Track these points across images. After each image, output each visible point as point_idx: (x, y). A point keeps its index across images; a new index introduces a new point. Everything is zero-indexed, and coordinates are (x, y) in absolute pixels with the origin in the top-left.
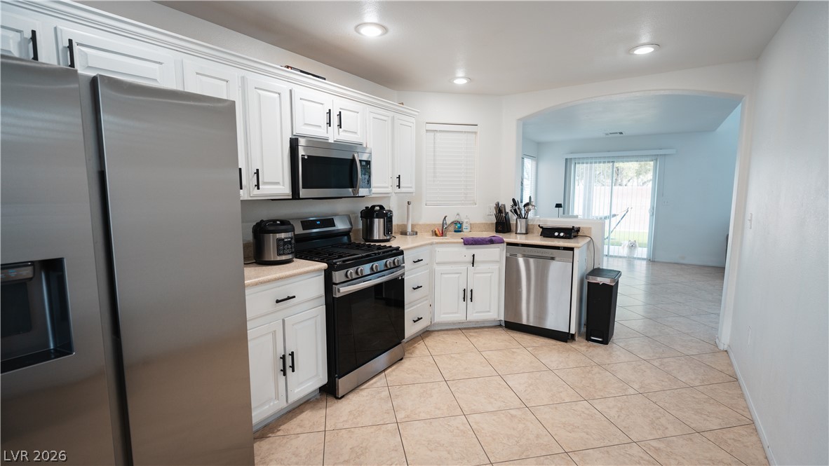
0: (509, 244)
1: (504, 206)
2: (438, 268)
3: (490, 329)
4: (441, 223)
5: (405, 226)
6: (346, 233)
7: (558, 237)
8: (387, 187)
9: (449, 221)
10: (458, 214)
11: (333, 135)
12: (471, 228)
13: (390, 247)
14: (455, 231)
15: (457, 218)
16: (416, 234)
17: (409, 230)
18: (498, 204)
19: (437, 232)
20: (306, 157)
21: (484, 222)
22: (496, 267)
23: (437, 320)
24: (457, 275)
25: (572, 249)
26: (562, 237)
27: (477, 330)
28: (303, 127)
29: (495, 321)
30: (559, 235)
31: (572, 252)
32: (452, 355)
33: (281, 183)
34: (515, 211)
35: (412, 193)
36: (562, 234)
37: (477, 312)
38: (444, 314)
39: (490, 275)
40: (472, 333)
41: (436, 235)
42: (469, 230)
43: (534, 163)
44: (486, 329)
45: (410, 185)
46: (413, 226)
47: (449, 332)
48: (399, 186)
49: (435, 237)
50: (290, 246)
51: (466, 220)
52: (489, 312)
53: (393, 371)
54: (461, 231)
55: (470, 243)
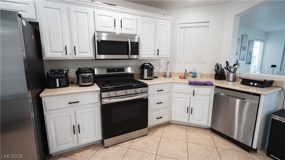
0: (217, 87)
1: (221, 65)
2: (174, 95)
3: (202, 130)
4: (184, 72)
5: (166, 73)
6: (132, 75)
7: (253, 86)
8: (151, 55)
9: (188, 72)
10: (194, 69)
11: (118, 31)
12: (201, 76)
13: (144, 83)
14: (192, 77)
15: (193, 71)
16: (171, 77)
17: (168, 75)
18: (217, 64)
19: (182, 77)
20: (100, 41)
21: (210, 73)
22: (208, 98)
23: (173, 119)
24: (185, 100)
25: (259, 95)
26: (256, 86)
27: (194, 129)
28: (101, 28)
29: (205, 126)
30: (253, 84)
31: (259, 97)
32: (171, 140)
33: (89, 52)
34: (227, 68)
35: (168, 58)
36: (256, 84)
37: (194, 120)
38: (177, 117)
39: (203, 102)
40: (191, 130)
41: (181, 78)
42: (200, 77)
43: (263, 44)
44: (200, 129)
45: (166, 54)
46: (170, 73)
47: (179, 126)
48: (158, 54)
49: (180, 79)
50: (88, 79)
51: (199, 72)
52: (202, 121)
53: (138, 140)
54: (195, 77)
55: (192, 84)
